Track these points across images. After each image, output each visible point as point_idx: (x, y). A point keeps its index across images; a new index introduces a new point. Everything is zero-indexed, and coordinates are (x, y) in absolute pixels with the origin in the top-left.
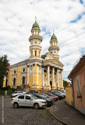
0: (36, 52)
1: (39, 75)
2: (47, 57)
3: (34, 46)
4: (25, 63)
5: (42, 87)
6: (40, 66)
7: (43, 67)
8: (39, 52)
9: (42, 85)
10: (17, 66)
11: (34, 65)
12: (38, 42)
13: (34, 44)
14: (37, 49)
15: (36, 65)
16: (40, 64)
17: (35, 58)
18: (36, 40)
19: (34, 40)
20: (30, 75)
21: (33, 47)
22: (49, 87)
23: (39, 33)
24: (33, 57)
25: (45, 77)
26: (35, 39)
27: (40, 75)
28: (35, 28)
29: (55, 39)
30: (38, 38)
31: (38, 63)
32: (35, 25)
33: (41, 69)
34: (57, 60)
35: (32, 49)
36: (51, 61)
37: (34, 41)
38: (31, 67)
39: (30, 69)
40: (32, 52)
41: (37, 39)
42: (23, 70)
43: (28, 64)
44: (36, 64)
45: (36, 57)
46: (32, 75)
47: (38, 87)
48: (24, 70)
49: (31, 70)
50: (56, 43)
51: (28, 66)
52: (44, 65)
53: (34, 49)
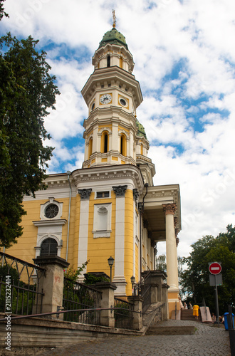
4: (64, 179)
11: (121, 191)
13: (117, 105)
14: (129, 128)
15: (129, 195)
17: (120, 162)
18: (123, 89)
19: (117, 86)
20: (96, 235)
21: (114, 115)
24: (116, 158)
26: (121, 86)
27: (137, 244)
35: (110, 123)
37: (117, 92)
39: (96, 209)
41: (127, 89)
42: (43, 208)
44: (131, 188)
45: (123, 161)
46: (109, 235)
49: (104, 211)
51: (85, 194)
53: (119, 123)
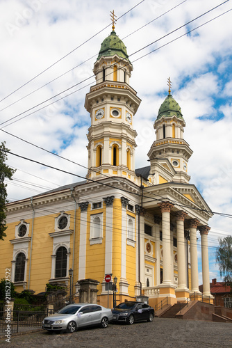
0: (115, 149)
1: (129, 243)
2: (153, 174)
3: (110, 124)
4: (69, 194)
5: (138, 293)
6: (131, 207)
7: (141, 211)
8: (129, 152)
9: (138, 284)
10: (33, 207)
11: (109, 201)
12: (124, 111)
13: (108, 119)
14: (121, 138)
15: (118, 203)
16: (133, 201)
17: (111, 173)
18: (115, 101)
19: (109, 100)
20: (92, 243)
21: (106, 130)
22: (171, 290)
23: (127, 76)
24: (107, 170)
25: (147, 253)
26: (112, 99)
27: (133, 244)
28: (113, 55)
29: (176, 113)
30: (125, 97)
31: (127, 196)
32: (111, 43)
33: (133, 220)
34: (194, 191)
35: (102, 138)
36: (176, 189)
37: (109, 106)
38: (97, 211)
39: (92, 218)
40: (100, 149)
41: (119, 100)
42: (57, 221)
43: (82, 199)
44: (118, 197)
45: (116, 171)
46: (101, 241)
47: (125, 290)
48: (63, 222)
49: (97, 220)
50: (178, 130)
51: (84, 207)
52: (145, 205)
53: (110, 136)
